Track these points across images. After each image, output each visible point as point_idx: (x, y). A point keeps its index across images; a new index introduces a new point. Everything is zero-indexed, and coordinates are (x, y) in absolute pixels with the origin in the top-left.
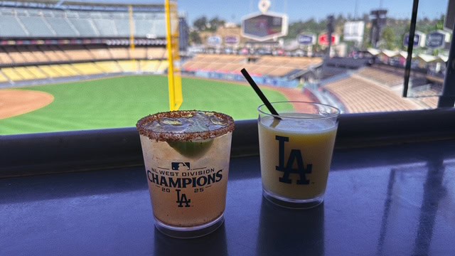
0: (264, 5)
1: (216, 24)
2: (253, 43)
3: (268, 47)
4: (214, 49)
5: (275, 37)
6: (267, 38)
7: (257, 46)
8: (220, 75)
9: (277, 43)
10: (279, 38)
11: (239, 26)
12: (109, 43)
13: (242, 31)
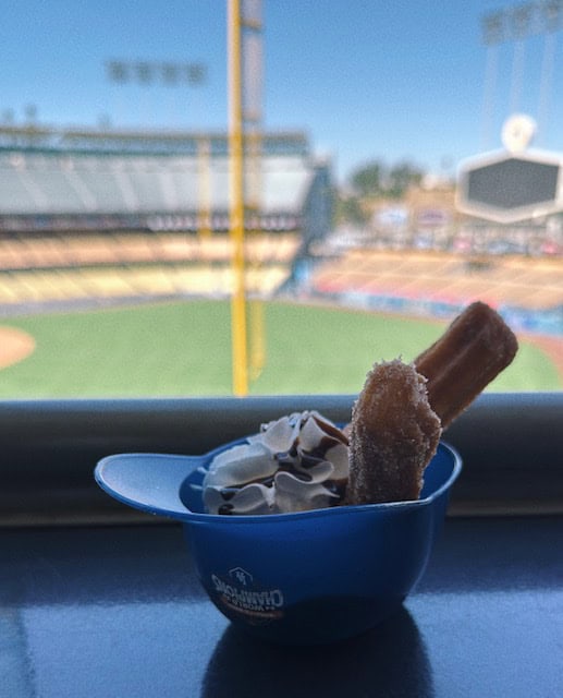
0: (516, 134)
1: (404, 180)
2: (482, 225)
3: (520, 237)
4: (387, 240)
5: (538, 212)
6: (520, 215)
7: (491, 234)
8: (396, 304)
9: (543, 227)
10: (548, 217)
11: (453, 186)
12: (159, 225)
13: (457, 196)
